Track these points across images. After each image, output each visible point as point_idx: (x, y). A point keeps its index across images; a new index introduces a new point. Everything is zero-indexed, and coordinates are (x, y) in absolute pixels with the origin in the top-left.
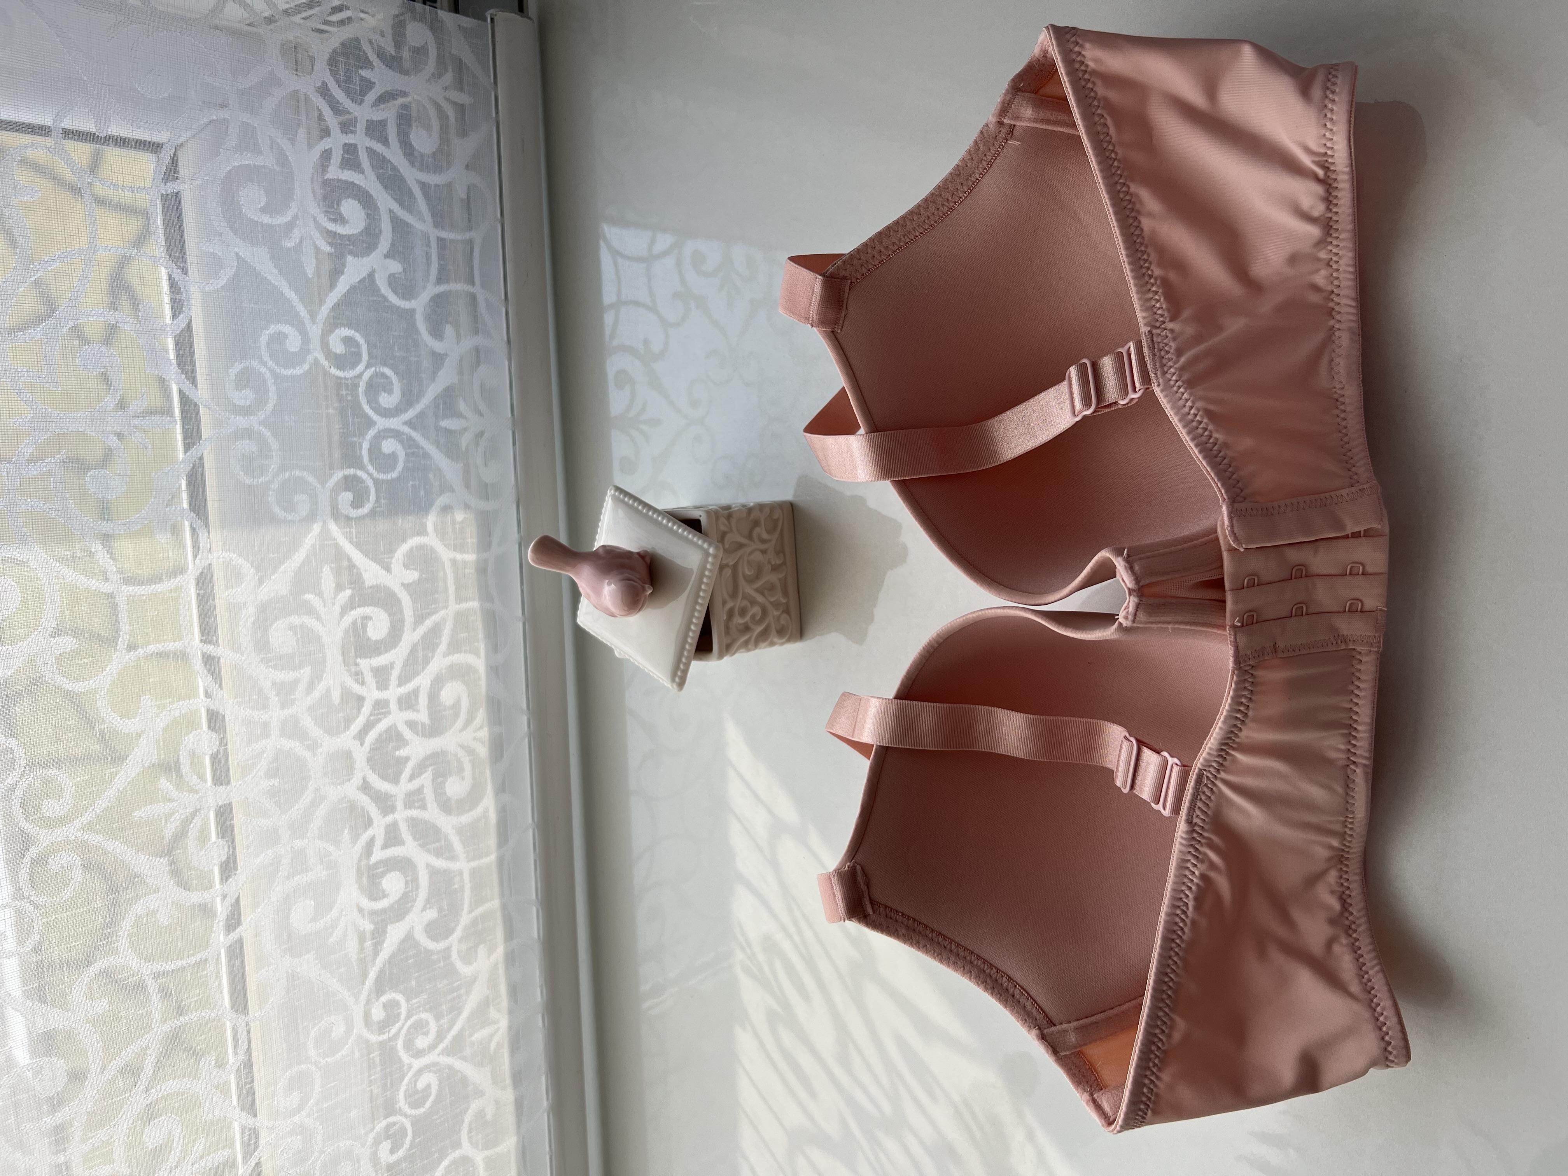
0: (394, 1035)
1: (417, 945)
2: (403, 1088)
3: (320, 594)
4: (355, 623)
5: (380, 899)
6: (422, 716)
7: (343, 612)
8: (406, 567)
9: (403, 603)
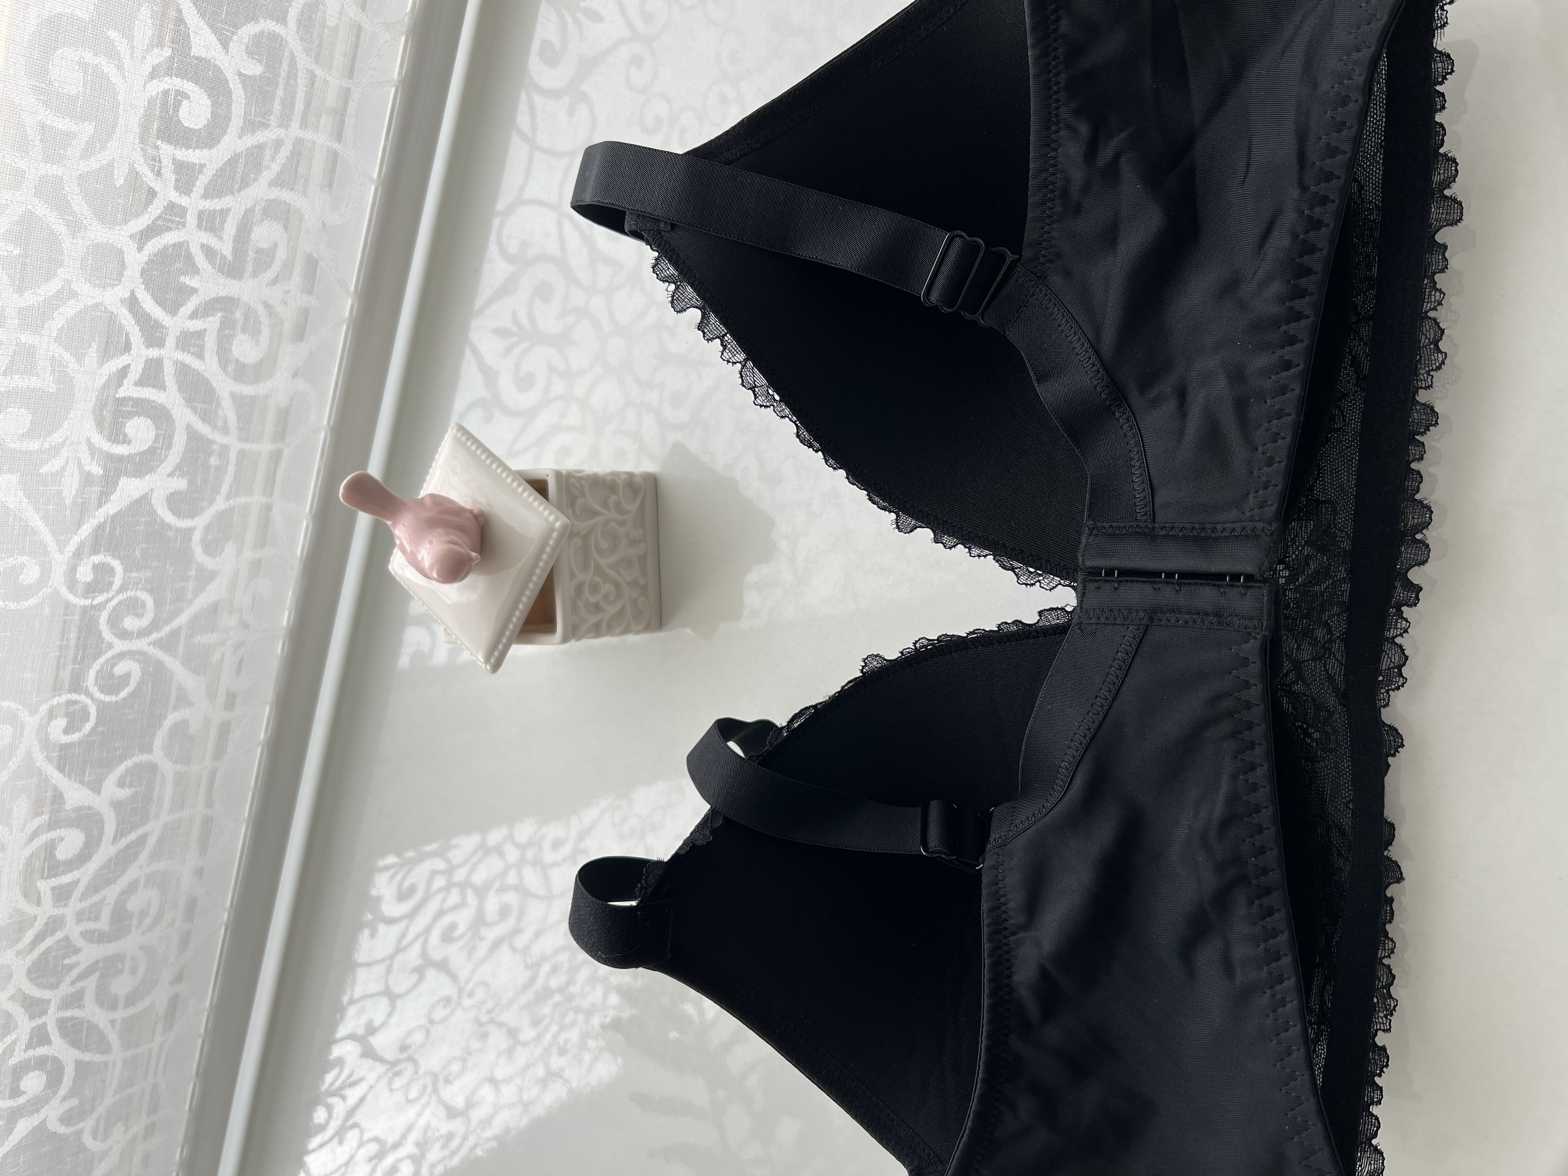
0: (98, 604)
1: (153, 512)
2: (96, 666)
3: (130, 38)
4: (166, 93)
5: (118, 443)
6: (226, 248)
7: (154, 74)
8: (250, 53)
9: (234, 97)
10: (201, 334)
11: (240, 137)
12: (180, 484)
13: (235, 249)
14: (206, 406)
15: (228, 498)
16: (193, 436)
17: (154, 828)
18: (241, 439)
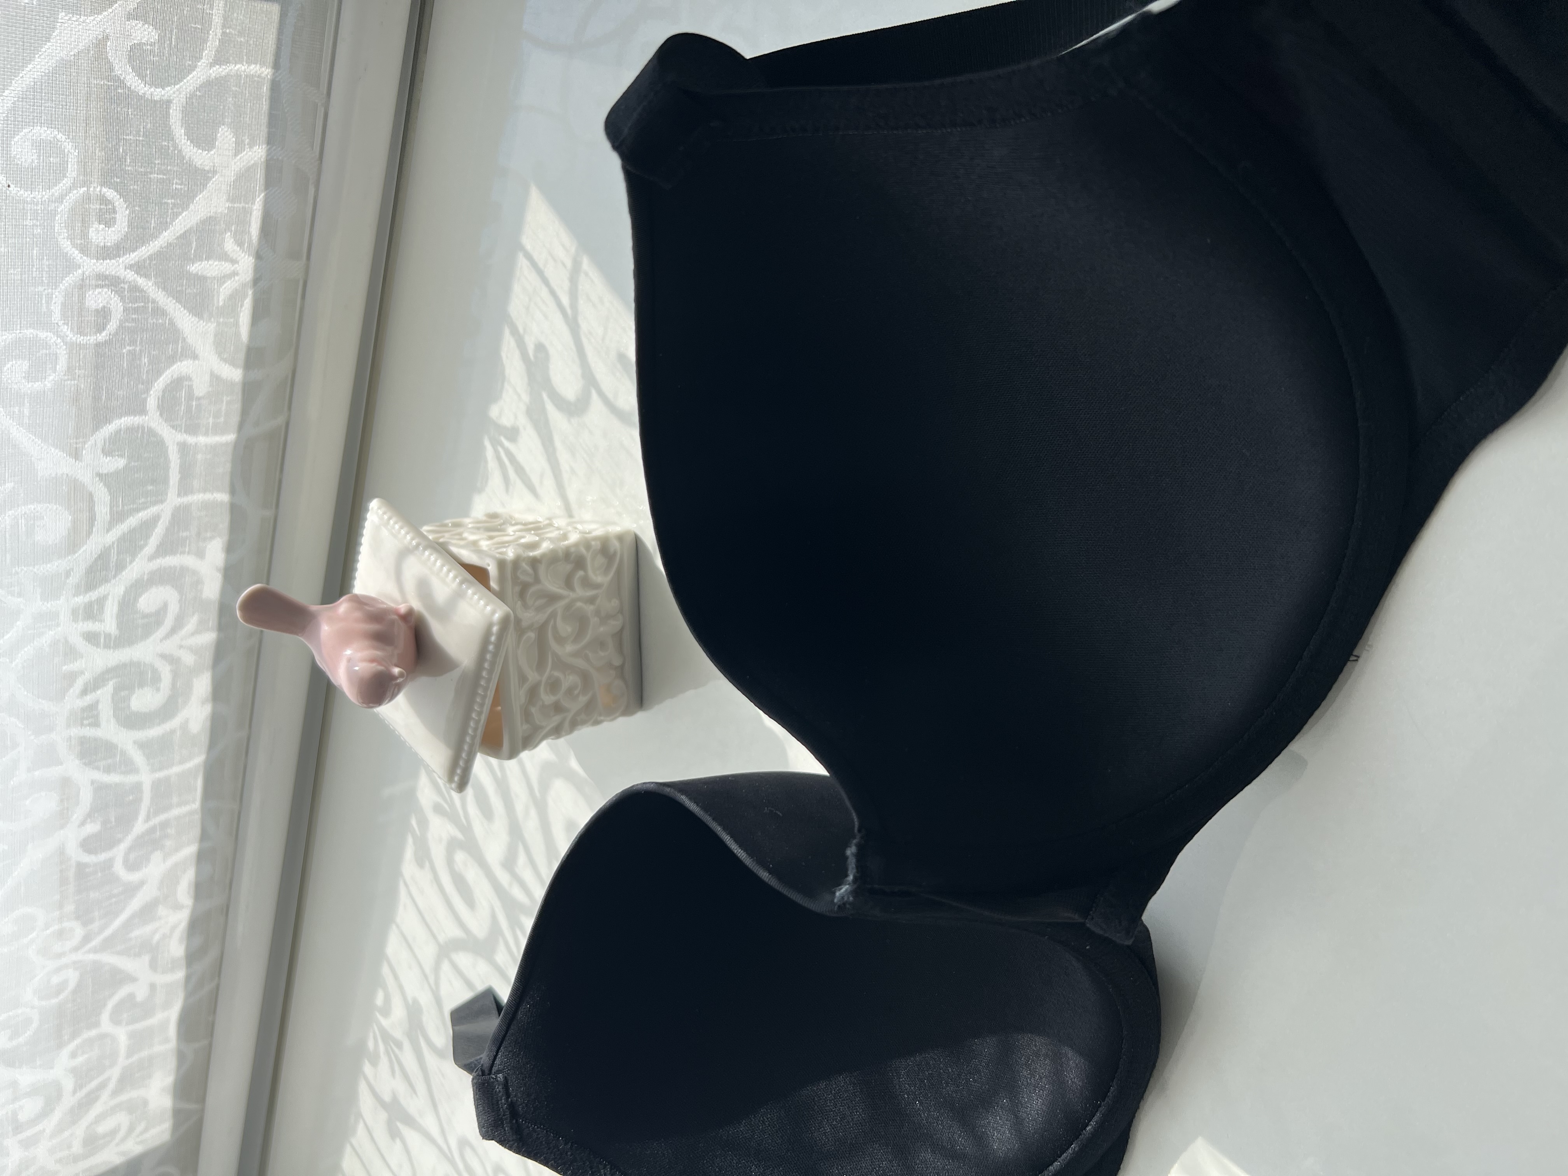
0: (24, 945)
1: (67, 860)
2: (32, 985)
5: (19, 820)
6: (109, 624)
8: (107, 452)
9: (95, 497)
10: (93, 708)
11: (108, 531)
12: (92, 828)
13: (120, 625)
14: (110, 761)
15: (148, 819)
16: (99, 789)
17: (115, 1073)
18: (153, 771)
